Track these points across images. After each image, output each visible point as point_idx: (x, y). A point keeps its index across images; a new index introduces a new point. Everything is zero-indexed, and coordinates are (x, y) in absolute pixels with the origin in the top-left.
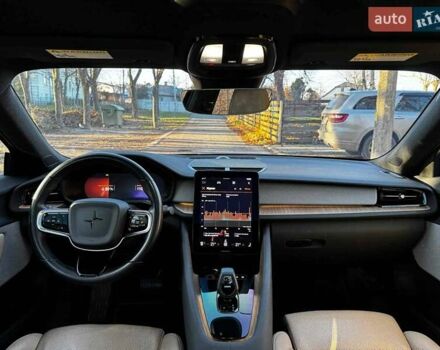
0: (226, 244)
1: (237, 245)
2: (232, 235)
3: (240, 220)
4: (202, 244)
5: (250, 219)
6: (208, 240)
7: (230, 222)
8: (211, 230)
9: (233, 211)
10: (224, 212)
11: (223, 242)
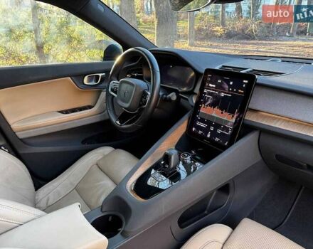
0: (208, 136)
1: (217, 139)
2: (215, 130)
3: (225, 119)
4: (194, 129)
5: (234, 120)
6: (199, 128)
7: (217, 118)
8: (202, 120)
9: (222, 110)
10: (216, 109)
11: (207, 133)
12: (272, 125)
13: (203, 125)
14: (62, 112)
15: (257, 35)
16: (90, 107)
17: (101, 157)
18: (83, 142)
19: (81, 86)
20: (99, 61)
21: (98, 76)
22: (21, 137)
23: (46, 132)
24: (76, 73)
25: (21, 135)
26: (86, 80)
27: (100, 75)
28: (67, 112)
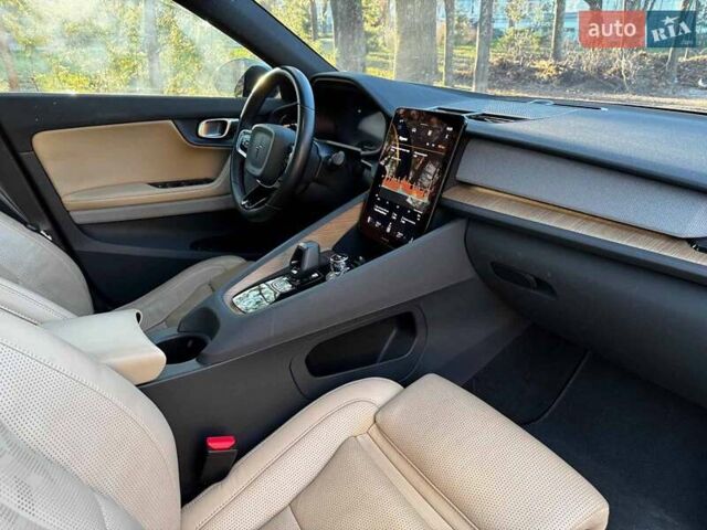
0: (388, 230)
1: (399, 234)
2: (399, 218)
3: (415, 197)
4: (369, 219)
5: (426, 199)
6: (378, 217)
8: (382, 204)
9: (412, 183)
10: (404, 180)
11: (387, 226)
12: (489, 207)
13: (383, 212)
14: (155, 185)
15: (629, 82)
16: (208, 181)
17: (219, 273)
18: (194, 246)
19: (192, 139)
20: (232, 96)
21: (225, 123)
22: (78, 220)
23: (122, 217)
24: (185, 113)
25: (79, 217)
26: (202, 129)
27: (229, 121)
28: (164, 185)
